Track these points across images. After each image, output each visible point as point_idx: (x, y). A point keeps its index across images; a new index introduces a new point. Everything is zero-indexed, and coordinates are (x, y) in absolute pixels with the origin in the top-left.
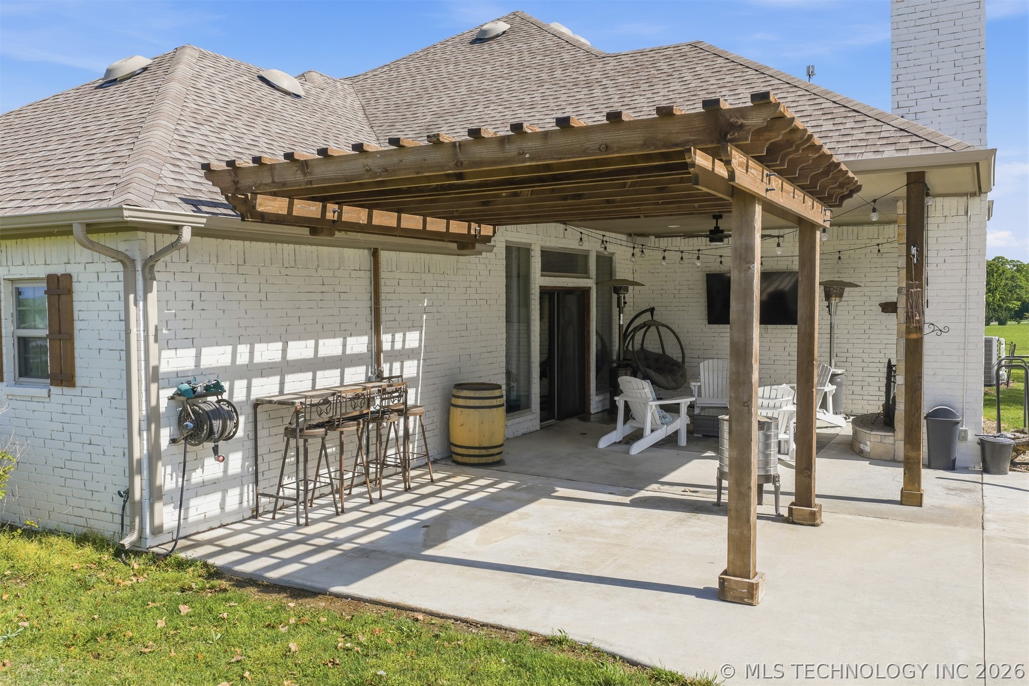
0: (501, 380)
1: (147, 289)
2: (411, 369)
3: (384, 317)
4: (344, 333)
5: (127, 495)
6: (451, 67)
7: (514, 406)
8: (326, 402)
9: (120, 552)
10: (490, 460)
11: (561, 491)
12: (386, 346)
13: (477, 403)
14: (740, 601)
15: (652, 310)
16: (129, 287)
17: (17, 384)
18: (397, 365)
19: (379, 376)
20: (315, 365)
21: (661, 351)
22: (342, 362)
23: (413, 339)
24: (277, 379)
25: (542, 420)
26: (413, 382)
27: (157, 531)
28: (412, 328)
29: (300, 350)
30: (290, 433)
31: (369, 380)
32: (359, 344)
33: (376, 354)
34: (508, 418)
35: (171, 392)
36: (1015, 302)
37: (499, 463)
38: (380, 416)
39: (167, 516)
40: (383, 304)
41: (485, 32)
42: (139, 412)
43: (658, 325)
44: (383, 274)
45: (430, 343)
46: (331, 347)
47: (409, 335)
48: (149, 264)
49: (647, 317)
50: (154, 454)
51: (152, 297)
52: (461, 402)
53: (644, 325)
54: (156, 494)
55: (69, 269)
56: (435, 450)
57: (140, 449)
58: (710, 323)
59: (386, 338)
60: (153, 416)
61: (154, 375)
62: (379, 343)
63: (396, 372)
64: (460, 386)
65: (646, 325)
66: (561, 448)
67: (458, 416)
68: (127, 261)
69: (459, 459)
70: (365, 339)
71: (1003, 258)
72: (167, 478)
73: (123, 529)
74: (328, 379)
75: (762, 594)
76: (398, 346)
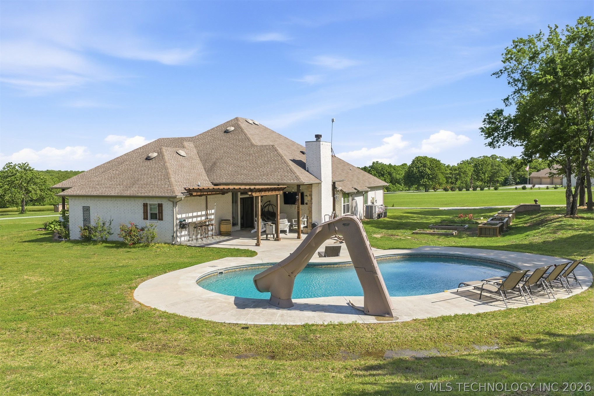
0: (231, 219)
1: (176, 206)
2: (213, 217)
3: (208, 207)
4: (201, 211)
5: (173, 236)
6: (219, 141)
7: (234, 224)
8: (200, 223)
9: (172, 244)
10: (228, 234)
11: (240, 238)
12: (208, 213)
13: (226, 223)
14: (258, 246)
15: (270, 201)
16: (173, 206)
17: (150, 220)
18: (210, 216)
19: (207, 219)
20: (197, 217)
21: (273, 211)
22: (201, 216)
23: (213, 211)
24: (192, 219)
25: (241, 228)
26: (213, 219)
27: (177, 241)
28: (213, 209)
29: (195, 214)
30: (195, 227)
31: (205, 219)
32: (204, 213)
33: (207, 215)
34: (233, 227)
35: (179, 221)
36: (502, 177)
37: (230, 235)
38: (208, 226)
39: (179, 240)
40: (208, 205)
41: (228, 130)
42: (175, 224)
43: (272, 205)
44: (208, 200)
45: (216, 211)
46: (199, 213)
47: (212, 210)
48: (176, 203)
49: (268, 203)
50: (177, 230)
51: (177, 207)
52: (222, 223)
53: (267, 205)
54: (177, 236)
55: (162, 203)
56: (218, 233)
57: (175, 229)
58: (285, 204)
59: (208, 211)
60: (177, 225)
61: (177, 219)
62: (207, 212)
63: (210, 218)
64: (222, 220)
65: (269, 205)
66: (244, 233)
67: (222, 226)
68: (173, 202)
69: (222, 234)
70: (205, 212)
71: (495, 155)
72: (178, 234)
73: (173, 241)
74: (199, 219)
75: (261, 245)
76: (210, 213)
